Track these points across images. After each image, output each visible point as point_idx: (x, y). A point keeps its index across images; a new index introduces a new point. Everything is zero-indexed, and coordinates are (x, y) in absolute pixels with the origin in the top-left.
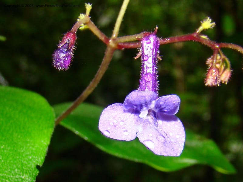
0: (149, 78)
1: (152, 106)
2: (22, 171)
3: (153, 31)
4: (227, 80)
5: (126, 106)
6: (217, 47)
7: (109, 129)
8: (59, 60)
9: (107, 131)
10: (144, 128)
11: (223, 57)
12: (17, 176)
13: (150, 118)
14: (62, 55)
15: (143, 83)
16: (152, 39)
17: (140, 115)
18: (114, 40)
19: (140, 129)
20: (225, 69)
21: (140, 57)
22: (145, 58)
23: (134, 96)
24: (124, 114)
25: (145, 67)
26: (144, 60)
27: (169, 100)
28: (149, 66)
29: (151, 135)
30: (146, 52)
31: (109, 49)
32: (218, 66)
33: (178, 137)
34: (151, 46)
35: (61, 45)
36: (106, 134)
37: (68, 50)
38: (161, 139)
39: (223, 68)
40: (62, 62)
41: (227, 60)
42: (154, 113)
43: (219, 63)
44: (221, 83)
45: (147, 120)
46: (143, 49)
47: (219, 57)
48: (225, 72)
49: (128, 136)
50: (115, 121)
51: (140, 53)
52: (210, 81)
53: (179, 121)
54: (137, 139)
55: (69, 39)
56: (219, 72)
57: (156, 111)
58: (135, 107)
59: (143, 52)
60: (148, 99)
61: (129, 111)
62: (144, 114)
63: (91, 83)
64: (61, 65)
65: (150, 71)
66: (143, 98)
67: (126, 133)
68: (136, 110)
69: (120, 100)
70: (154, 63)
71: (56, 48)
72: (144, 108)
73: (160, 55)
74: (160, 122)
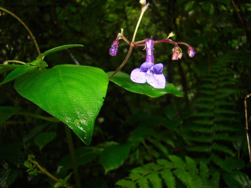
0: (150, 57)
1: (152, 69)
2: (97, 99)
3: (151, 38)
4: (181, 57)
5: (141, 69)
6: (176, 44)
7: (135, 79)
8: (112, 52)
9: (134, 80)
10: (149, 78)
11: (179, 48)
12: (96, 102)
13: (151, 74)
14: (113, 50)
15: (147, 59)
16: (150, 41)
17: (147, 73)
18: (133, 43)
19: (148, 78)
20: (180, 53)
21: (145, 49)
22: (148, 49)
23: (144, 65)
24: (140, 73)
25: (148, 53)
26: (147, 50)
27: (159, 66)
28: (149, 53)
29: (152, 80)
30: (148, 47)
31: (131, 47)
32: (177, 51)
33: (163, 81)
34: (150, 44)
35: (112, 46)
36: (134, 81)
37: (116, 48)
38: (156, 82)
39: (179, 52)
40: (113, 53)
41: (180, 49)
42: (152, 71)
43: (177, 50)
44: (178, 58)
45: (150, 75)
46: (147, 46)
47: (177, 48)
48: (180, 54)
49: (143, 82)
50: (137, 76)
51: (146, 47)
52: (174, 58)
53: (163, 74)
54: (147, 82)
55: (115, 43)
56: (177, 54)
57: (153, 71)
58: (145, 69)
59: (147, 47)
60: (150, 66)
61: (142, 71)
62: (148, 72)
63: (123, 62)
64: (113, 54)
65: (150, 54)
66: (148, 66)
67: (142, 80)
68: (145, 70)
69: (139, 67)
70: (151, 51)
71: (111, 47)
72: (149, 70)
73: (154, 48)
74: (155, 75)
